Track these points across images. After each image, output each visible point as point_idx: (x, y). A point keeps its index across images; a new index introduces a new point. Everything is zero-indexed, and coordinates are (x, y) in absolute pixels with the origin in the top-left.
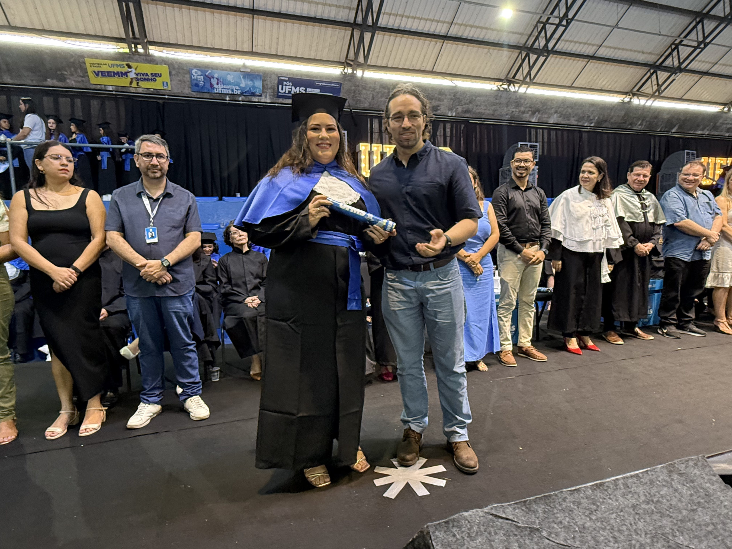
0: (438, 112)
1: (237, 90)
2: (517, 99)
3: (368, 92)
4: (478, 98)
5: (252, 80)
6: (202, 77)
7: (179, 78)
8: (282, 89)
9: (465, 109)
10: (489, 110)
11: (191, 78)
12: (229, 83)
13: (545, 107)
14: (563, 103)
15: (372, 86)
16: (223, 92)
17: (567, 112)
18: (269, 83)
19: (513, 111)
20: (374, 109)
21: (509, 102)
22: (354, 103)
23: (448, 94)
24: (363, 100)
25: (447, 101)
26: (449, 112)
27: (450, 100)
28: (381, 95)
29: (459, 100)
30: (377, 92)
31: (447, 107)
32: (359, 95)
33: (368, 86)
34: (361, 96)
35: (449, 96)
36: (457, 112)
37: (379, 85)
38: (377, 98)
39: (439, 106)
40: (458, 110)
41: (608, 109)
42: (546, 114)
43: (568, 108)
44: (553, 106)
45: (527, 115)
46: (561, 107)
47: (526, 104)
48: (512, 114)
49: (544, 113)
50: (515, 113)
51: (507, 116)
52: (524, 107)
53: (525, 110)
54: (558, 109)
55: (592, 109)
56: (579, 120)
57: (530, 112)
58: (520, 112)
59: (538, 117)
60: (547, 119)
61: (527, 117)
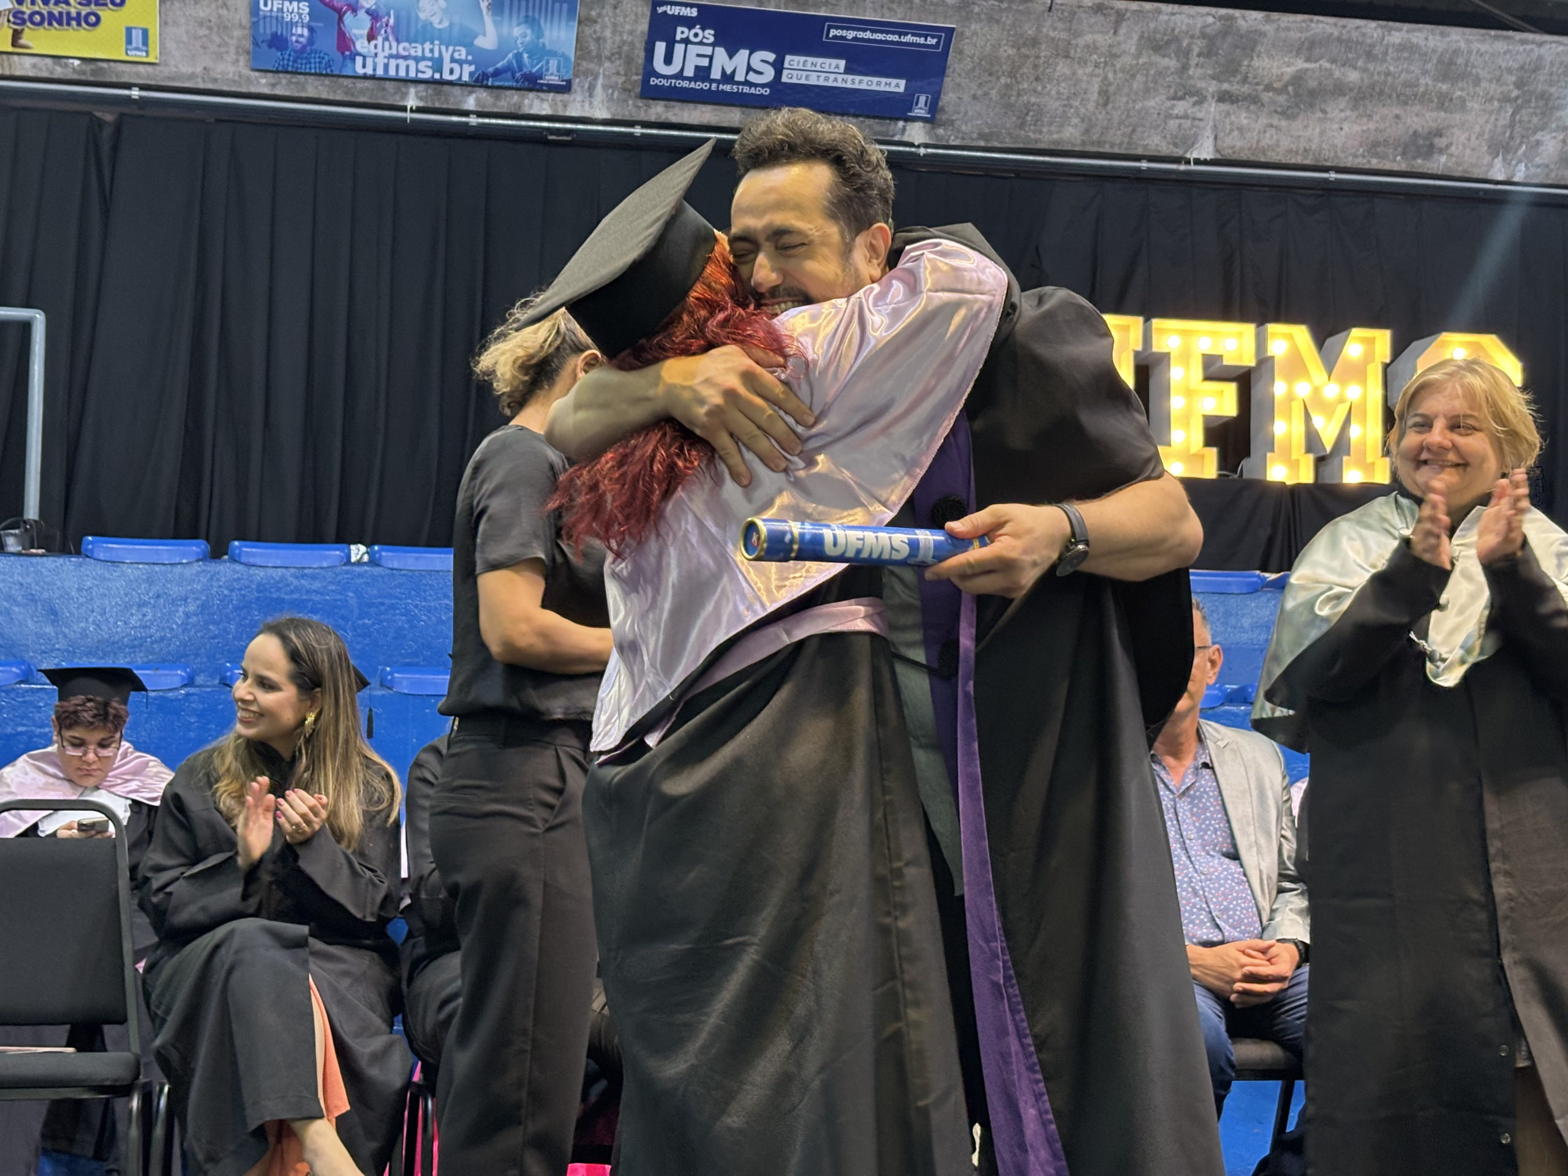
0: (1440, 163)
1: (461, 63)
3: (1080, 72)
5: (530, 21)
6: (305, 8)
7: (202, 13)
8: (668, 60)
11: (254, 10)
12: (426, 34)
15: (1103, 40)
16: (392, 73)
18: (608, 33)
20: (1107, 149)
22: (1010, 122)
23: (1483, 74)
24: (1053, 105)
25: (1484, 110)
26: (1496, 160)
27: (1496, 103)
28: (1146, 83)
29: (1546, 104)
30: (1123, 70)
31: (1486, 137)
32: (1034, 84)
33: (1081, 42)
34: (1044, 87)
35: (1493, 86)
36: (1537, 159)
37: (1136, 37)
38: (1125, 99)
39: (1439, 133)
40: (1541, 149)
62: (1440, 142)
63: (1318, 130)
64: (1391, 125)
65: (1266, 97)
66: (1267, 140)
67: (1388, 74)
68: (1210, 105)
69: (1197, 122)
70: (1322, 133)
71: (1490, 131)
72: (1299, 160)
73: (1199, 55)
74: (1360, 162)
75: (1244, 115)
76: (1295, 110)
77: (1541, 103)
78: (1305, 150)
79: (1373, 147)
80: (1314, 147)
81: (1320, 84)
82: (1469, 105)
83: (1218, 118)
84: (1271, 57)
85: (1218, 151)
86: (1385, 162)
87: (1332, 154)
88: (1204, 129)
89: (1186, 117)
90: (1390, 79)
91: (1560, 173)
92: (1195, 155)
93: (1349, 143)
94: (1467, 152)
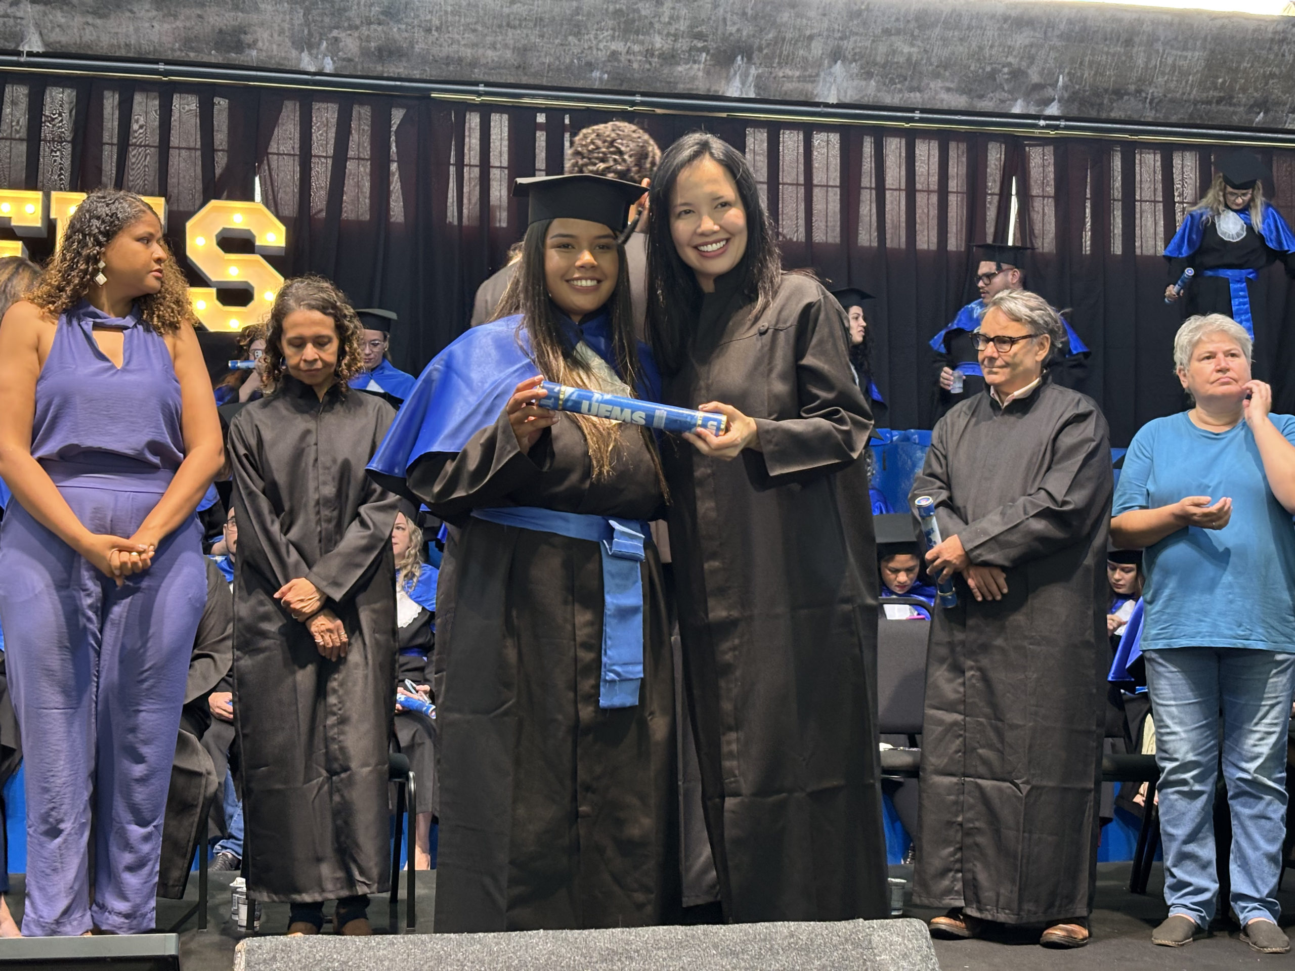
0: (252, 57)
9: (373, 44)
10: (493, 47)
13: (771, 36)
17: (894, 52)
19: (614, 55)
21: (578, 11)
25: (276, 11)
26: (303, 54)
27: (286, 4)
31: (287, 34)
36: (340, 54)
39: (242, 30)
40: (341, 45)
41: (1106, 40)
42: (787, 61)
43: (893, 38)
44: (812, 28)
45: (691, 68)
46: (857, 34)
47: (667, 20)
48: (616, 64)
49: (777, 60)
50: (629, 61)
51: (592, 71)
52: (665, 32)
53: (673, 49)
54: (841, 43)
55: (1021, 39)
56: (971, 90)
57: (704, 55)
58: (652, 55)
59: (751, 78)
60: (800, 86)
61: (694, 78)
62: (248, 39)
63: (131, 28)
64: (196, 24)
66: (89, 36)
68: (26, 5)
69: (19, 21)
70: (137, 30)
71: (289, 29)
72: (123, 53)
74: (178, 55)
75: (59, 14)
76: (106, 11)
78: (126, 45)
79: (188, 42)
80: (132, 42)
82: (262, 6)
83: (37, 17)
85: (46, 44)
86: (201, 55)
87: (152, 49)
88: (27, 26)
89: (7, 16)
91: (366, 65)
92: (26, 49)
93: (164, 39)
94: (275, 47)
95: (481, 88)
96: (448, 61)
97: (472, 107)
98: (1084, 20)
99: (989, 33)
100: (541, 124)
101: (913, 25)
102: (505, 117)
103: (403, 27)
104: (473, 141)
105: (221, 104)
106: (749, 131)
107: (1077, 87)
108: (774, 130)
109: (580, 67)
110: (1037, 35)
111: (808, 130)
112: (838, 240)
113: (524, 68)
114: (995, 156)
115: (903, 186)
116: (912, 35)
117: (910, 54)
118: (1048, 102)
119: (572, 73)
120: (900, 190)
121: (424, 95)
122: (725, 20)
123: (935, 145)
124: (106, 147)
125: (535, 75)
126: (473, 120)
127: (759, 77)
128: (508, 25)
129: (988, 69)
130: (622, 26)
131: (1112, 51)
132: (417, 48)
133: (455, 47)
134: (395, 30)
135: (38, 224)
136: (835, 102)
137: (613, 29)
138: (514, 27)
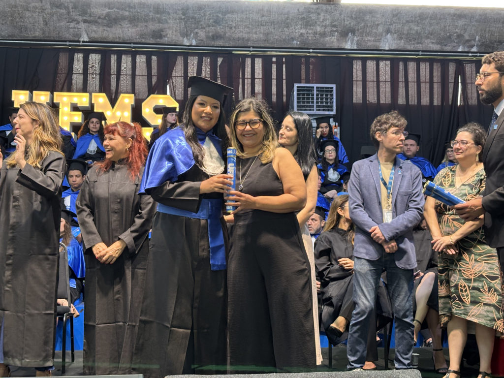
0: (165, 40)
2: (302, 13)
3: (34, 15)
4: (229, 15)
9: (210, 34)
10: (256, 33)
13: (362, 25)
14: (394, 16)
15: (38, 5)
17: (411, 29)
19: (302, 34)
21: (287, 18)
23: (170, 11)
24: (30, 26)
25: (174, 23)
26: (184, 39)
27: (178, 20)
28: (58, 17)
29: (195, 20)
30: (48, 14)
31: (178, 31)
32: (21, 19)
33: (30, 5)
34: (24, 20)
35: (175, 15)
36: (198, 38)
37: (49, 4)
38: (52, 23)
39: (162, 30)
40: (199, 35)
41: (495, 21)
42: (368, 34)
43: (410, 24)
44: (378, 21)
45: (332, 38)
46: (396, 23)
47: (322, 20)
48: (302, 38)
49: (365, 34)
50: (308, 36)
51: (293, 41)
52: (321, 25)
53: (324, 31)
54: (390, 26)
55: (461, 23)
56: (441, 43)
57: (336, 33)
58: (316, 34)
59: (355, 41)
60: (374, 43)
61: (333, 42)
62: (164, 34)
63: (121, 31)
64: (145, 29)
65: (100, 21)
66: (105, 34)
67: (138, 12)
68: (82, 24)
69: (79, 30)
70: (123, 32)
71: (179, 29)
72: (118, 40)
73: (72, 8)
74: (138, 41)
75: (94, 27)
76: (111, 25)
77: (193, 20)
78: (119, 37)
79: (142, 36)
80: (121, 36)
81: (116, 16)
82: (169, 21)
83: (86, 28)
84: (96, 8)
85: (89, 38)
86: (147, 40)
87: (128, 38)
88: (82, 31)
89: (76, 28)
90: (139, 14)
92: (82, 40)
93: (133, 35)
94: (174, 36)
95: (251, 49)
96: (239, 39)
97: (248, 56)
98: (486, 14)
99: (448, 21)
100: (274, 61)
101: (418, 18)
102: (261, 60)
103: (222, 27)
104: (248, 70)
105: (154, 58)
106: (355, 62)
107: (484, 40)
108: (364, 61)
109: (289, 40)
110: (467, 21)
111: (378, 60)
112: (390, 102)
113: (267, 41)
114: (452, 68)
115: (416, 80)
116: (418, 22)
117: (417, 30)
118: (472, 46)
119: (286, 42)
120: (414, 82)
121: (230, 52)
122: (344, 19)
123: (428, 64)
124: (112, 76)
125: (272, 43)
126: (248, 61)
127: (358, 40)
128: (261, 25)
129: (448, 34)
130: (305, 23)
131: (497, 26)
132: (227, 35)
133: (241, 33)
134: (219, 28)
135: (87, 105)
136: (388, 49)
137: (301, 25)
138: (264, 26)
